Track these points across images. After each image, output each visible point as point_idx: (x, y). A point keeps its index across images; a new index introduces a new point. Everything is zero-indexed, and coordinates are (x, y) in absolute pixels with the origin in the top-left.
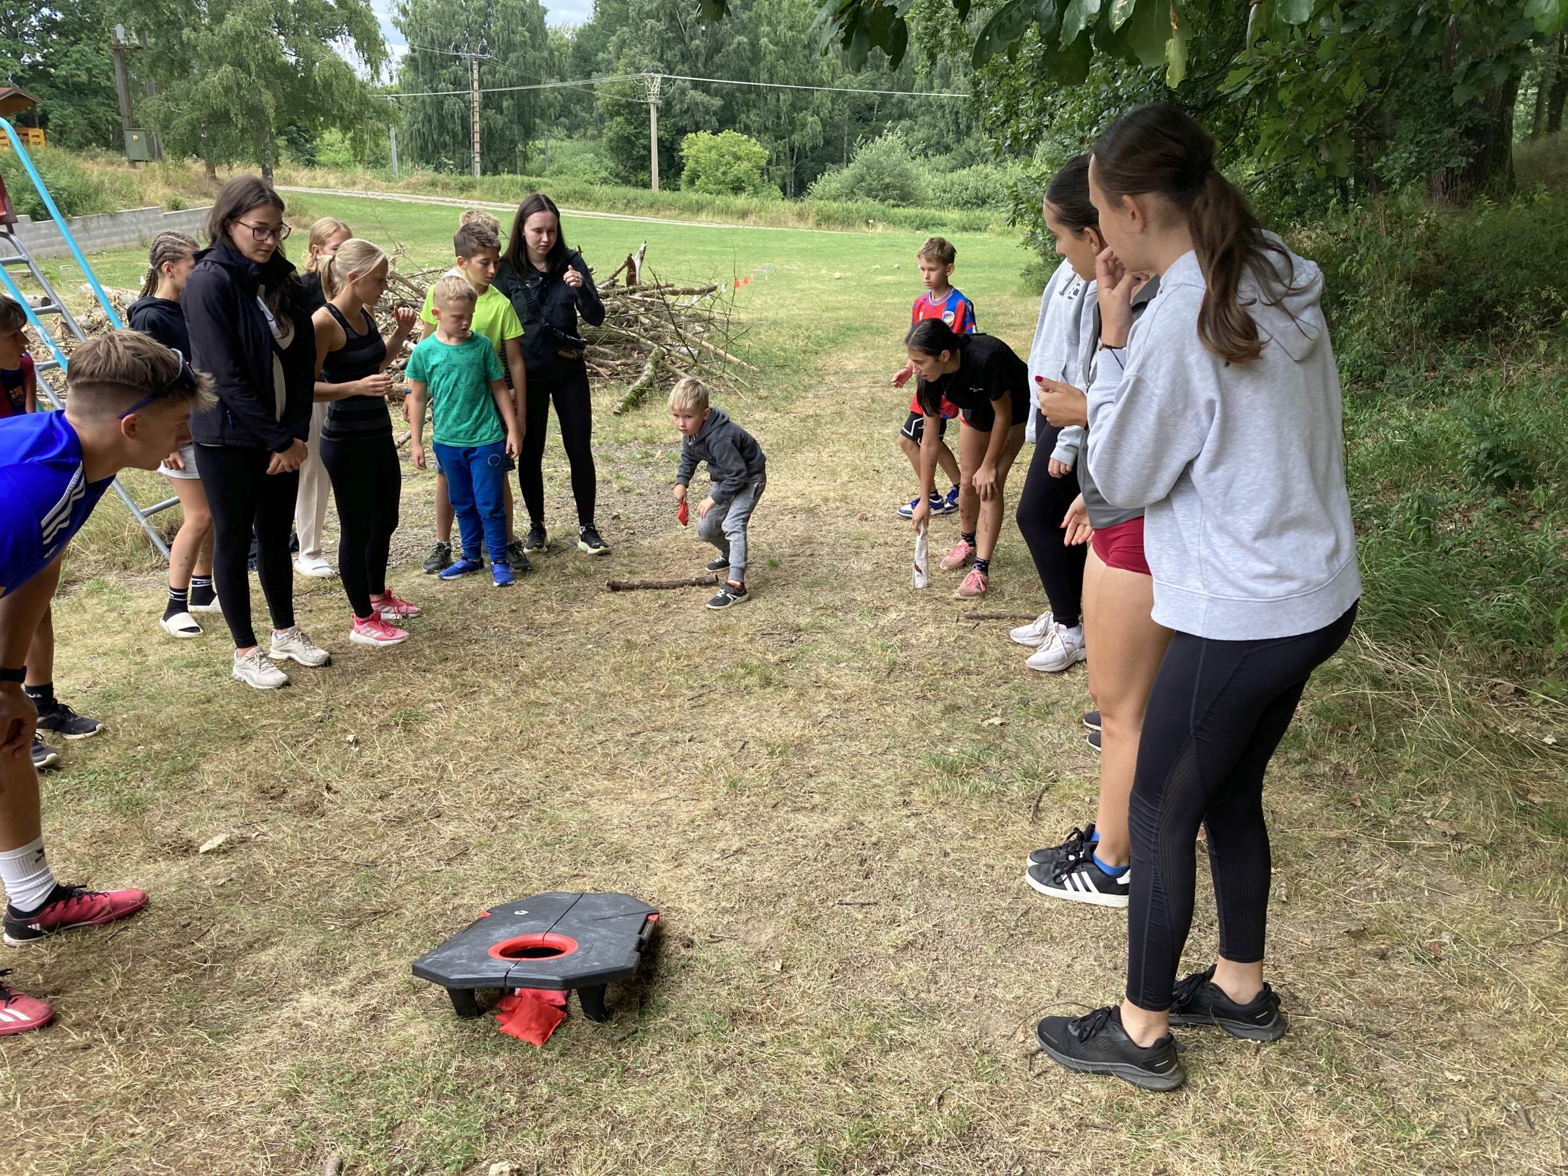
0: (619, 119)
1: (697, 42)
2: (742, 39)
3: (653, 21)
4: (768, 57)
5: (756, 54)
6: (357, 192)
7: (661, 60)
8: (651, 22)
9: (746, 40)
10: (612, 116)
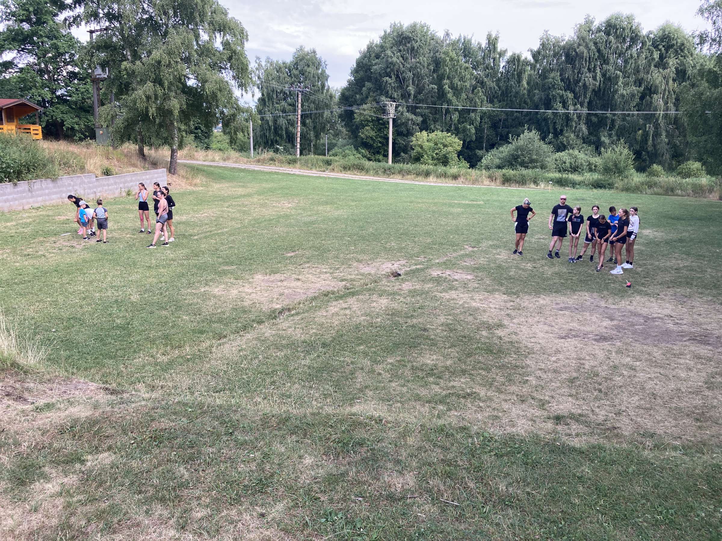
6: (230, 164)
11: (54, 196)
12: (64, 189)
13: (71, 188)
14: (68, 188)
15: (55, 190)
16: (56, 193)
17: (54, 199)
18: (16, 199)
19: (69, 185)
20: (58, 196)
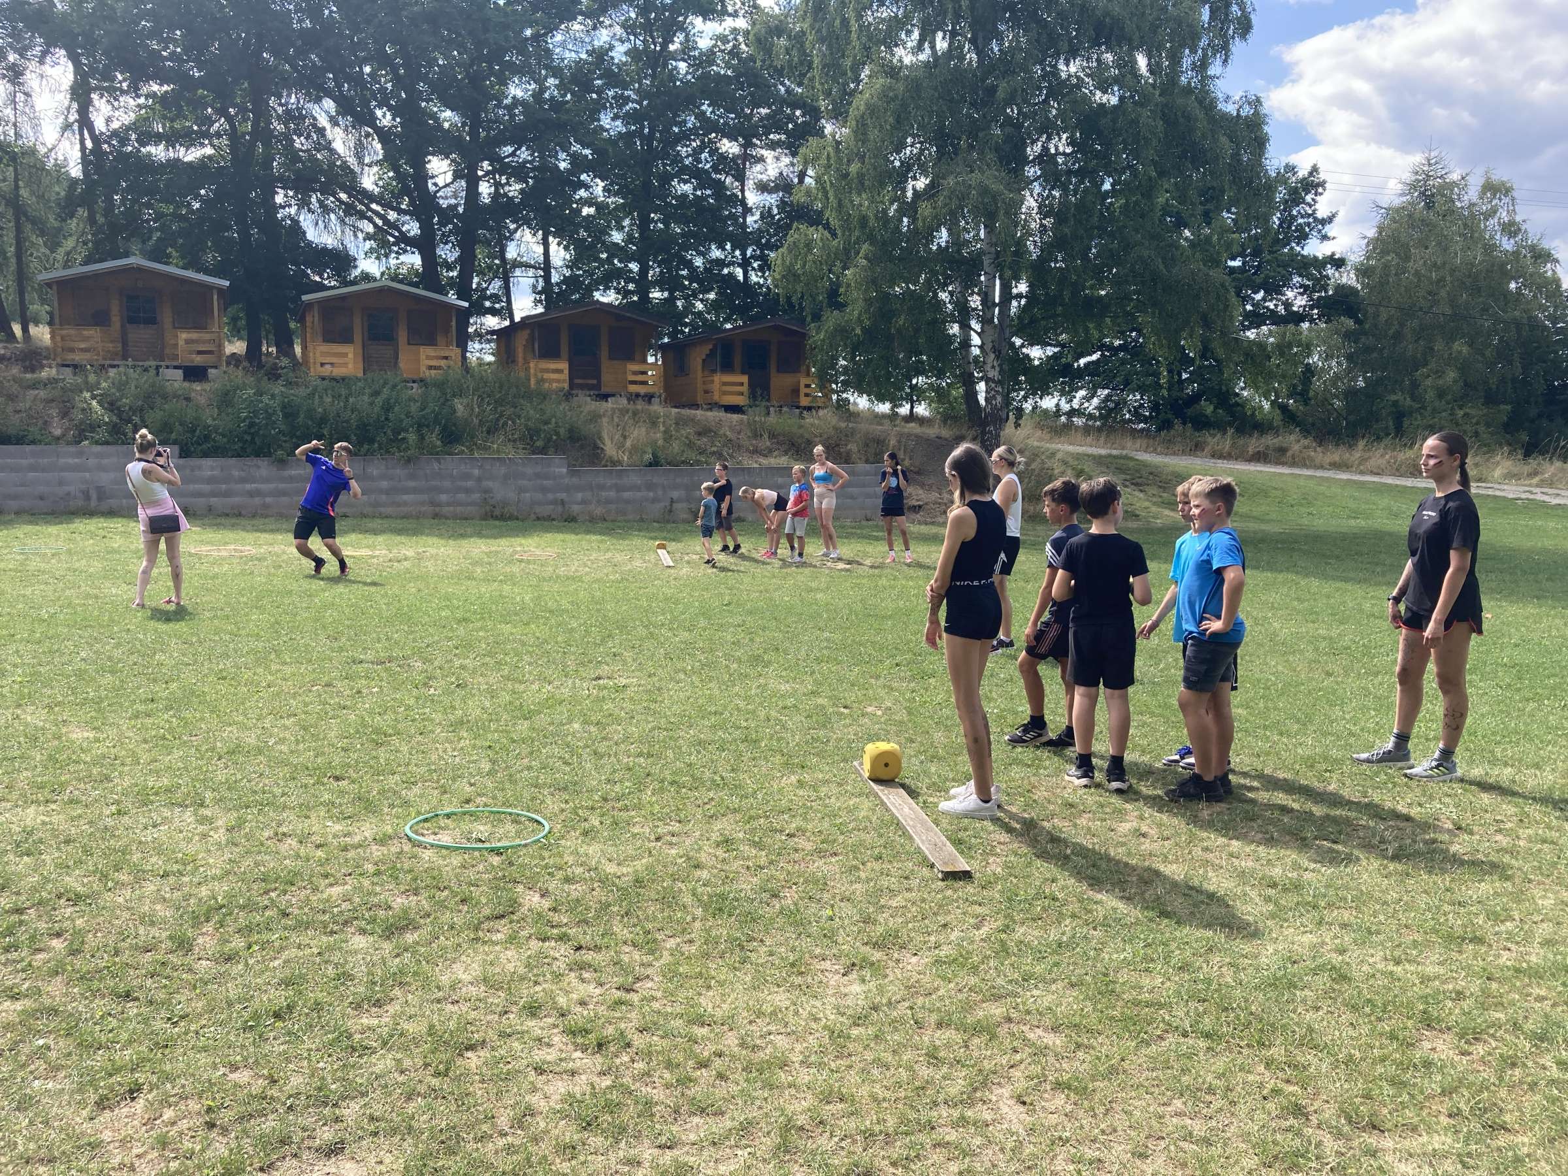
11: (405, 497)
12: (447, 484)
13: (470, 484)
14: (463, 484)
15: (412, 484)
16: (415, 491)
17: (405, 504)
18: (283, 493)
19: (467, 476)
20: (425, 497)
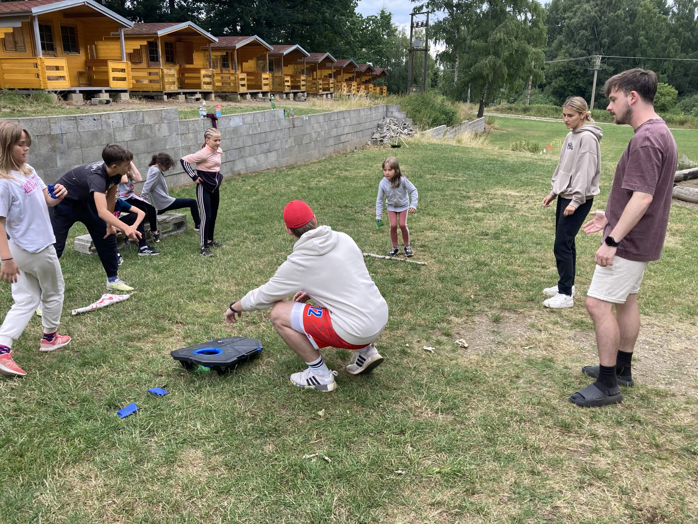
0: (561, 78)
1: (606, 40)
2: (630, 37)
3: (584, 31)
4: (643, 46)
5: (635, 44)
7: (585, 49)
8: (582, 32)
9: (631, 38)
10: (556, 77)
